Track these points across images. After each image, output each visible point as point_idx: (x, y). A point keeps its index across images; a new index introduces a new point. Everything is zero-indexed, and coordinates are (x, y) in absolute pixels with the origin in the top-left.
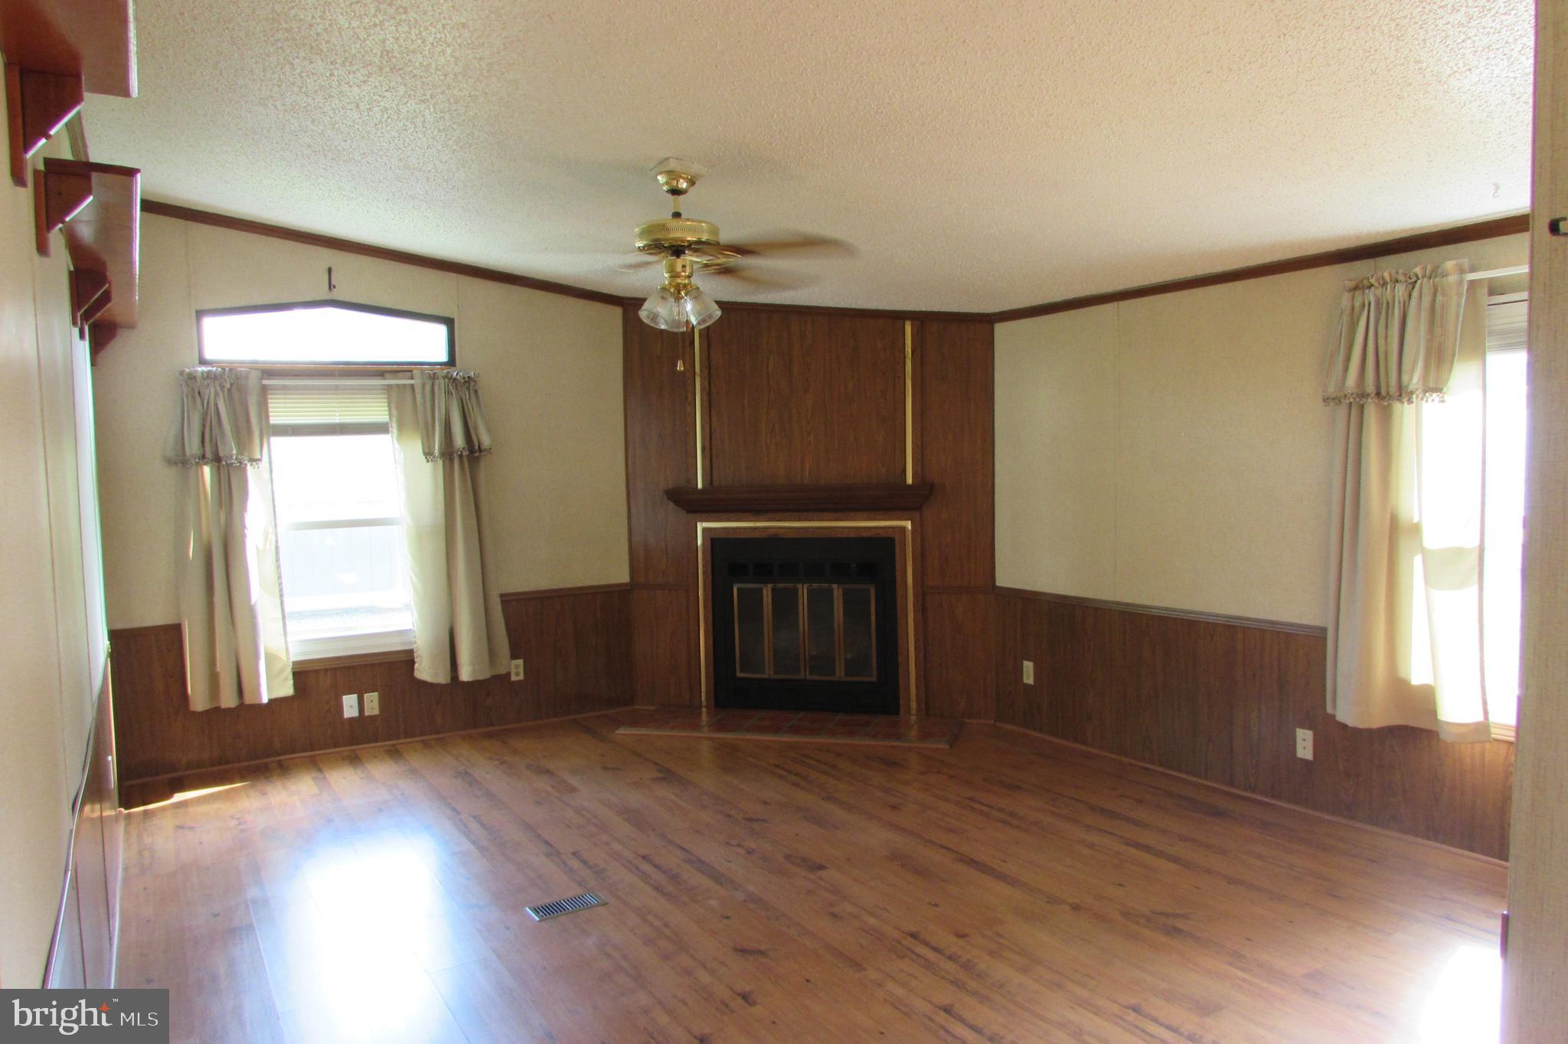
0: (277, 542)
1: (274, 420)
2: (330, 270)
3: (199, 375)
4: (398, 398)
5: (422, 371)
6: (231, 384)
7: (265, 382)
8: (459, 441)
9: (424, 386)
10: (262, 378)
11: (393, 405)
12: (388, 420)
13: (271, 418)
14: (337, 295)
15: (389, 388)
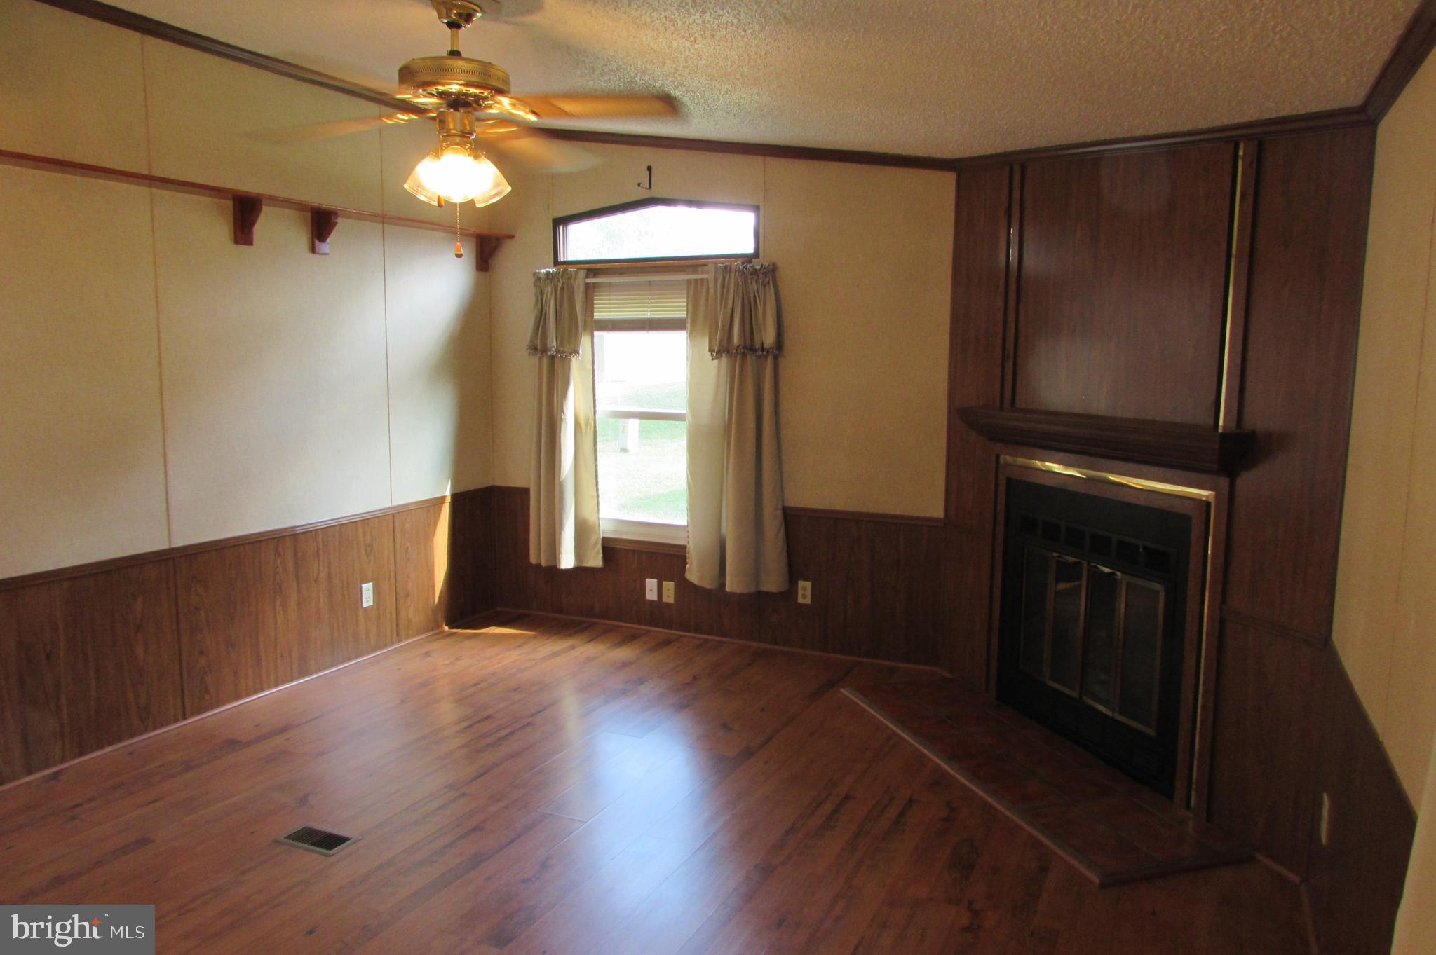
0: (595, 427)
1: (597, 316)
2: (649, 169)
3: (543, 276)
4: (695, 292)
5: (716, 264)
6: (563, 283)
7: (588, 281)
8: (736, 339)
9: (716, 280)
10: (587, 276)
11: (690, 299)
12: (685, 315)
13: (595, 314)
14: (656, 192)
15: (689, 281)
